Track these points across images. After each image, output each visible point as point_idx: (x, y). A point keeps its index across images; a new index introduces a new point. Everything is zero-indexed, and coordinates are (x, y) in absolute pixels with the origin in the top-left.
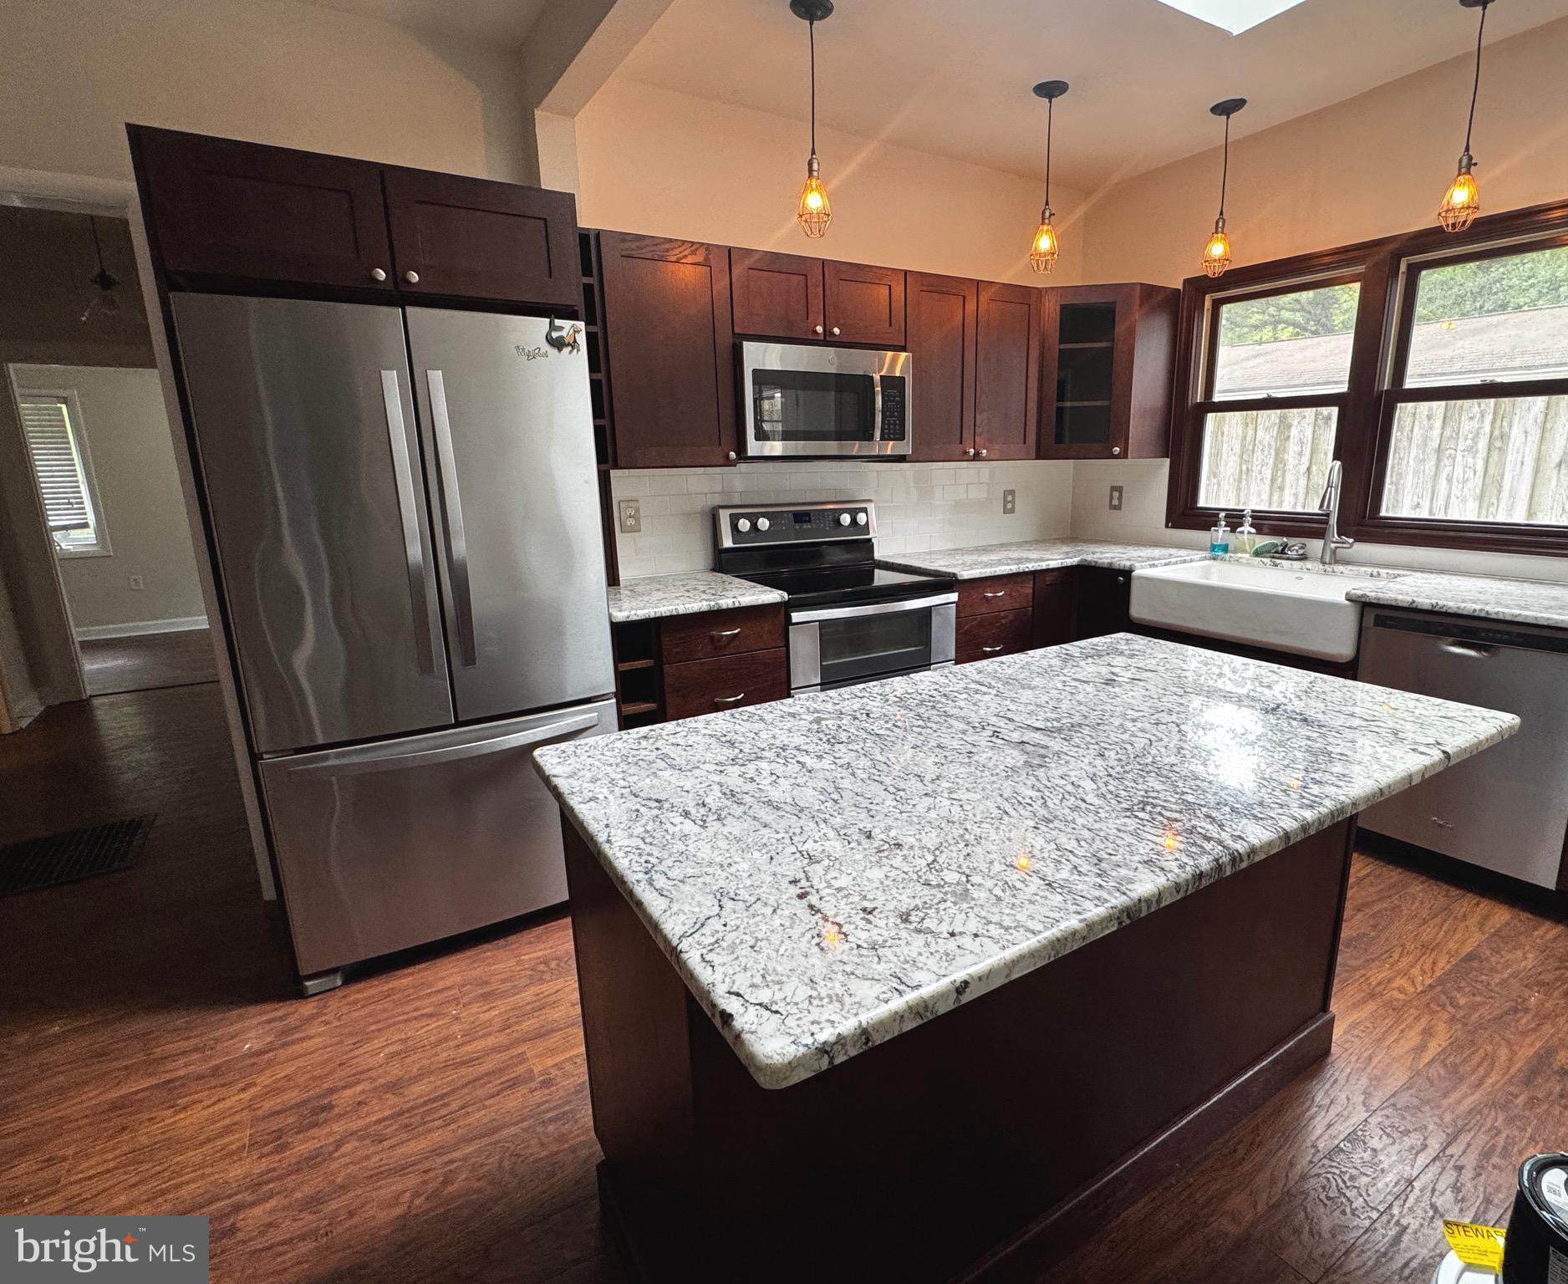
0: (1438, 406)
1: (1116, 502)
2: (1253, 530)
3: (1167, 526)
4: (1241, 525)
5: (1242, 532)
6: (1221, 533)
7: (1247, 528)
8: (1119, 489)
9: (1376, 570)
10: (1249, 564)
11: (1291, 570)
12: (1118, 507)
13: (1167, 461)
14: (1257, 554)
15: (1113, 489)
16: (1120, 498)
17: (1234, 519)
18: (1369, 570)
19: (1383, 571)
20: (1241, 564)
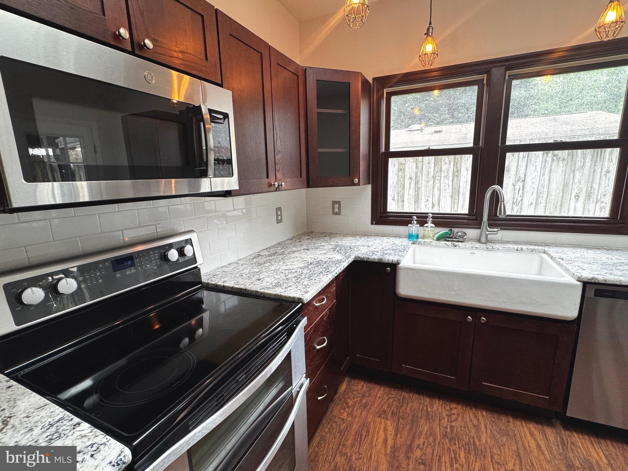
0: (432, 158)
1: (336, 210)
2: (433, 226)
3: (372, 224)
4: (427, 223)
5: (427, 227)
6: (414, 228)
7: (430, 224)
8: (339, 203)
9: (520, 247)
10: (437, 246)
11: (465, 248)
12: (339, 213)
13: (370, 186)
14: (438, 239)
15: (334, 203)
16: (339, 208)
17: (422, 219)
18: (516, 247)
19: (525, 247)
20: (432, 246)
